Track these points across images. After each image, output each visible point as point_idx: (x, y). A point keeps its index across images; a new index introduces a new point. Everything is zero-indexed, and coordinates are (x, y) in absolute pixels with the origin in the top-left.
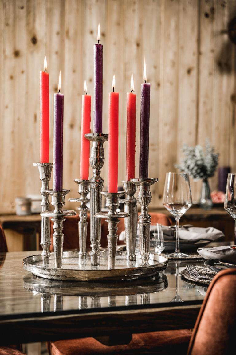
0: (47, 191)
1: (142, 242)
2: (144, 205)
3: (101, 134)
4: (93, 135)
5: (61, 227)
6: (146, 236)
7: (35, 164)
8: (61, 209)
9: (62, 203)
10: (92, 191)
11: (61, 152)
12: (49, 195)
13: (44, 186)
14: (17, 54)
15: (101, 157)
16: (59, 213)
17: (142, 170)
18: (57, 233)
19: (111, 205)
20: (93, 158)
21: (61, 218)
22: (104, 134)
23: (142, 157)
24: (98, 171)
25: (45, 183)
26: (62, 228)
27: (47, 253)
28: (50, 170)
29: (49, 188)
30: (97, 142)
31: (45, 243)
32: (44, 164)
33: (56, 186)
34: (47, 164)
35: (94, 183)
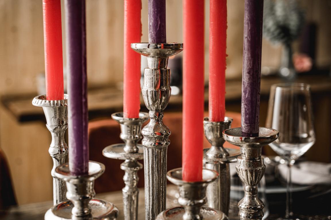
2: (251, 182)
3: (164, 45)
4: (148, 47)
7: (36, 103)
10: (148, 152)
13: (55, 141)
15: (164, 88)
20: (149, 91)
22: (170, 45)
23: (248, 91)
25: (57, 136)
32: (54, 102)
33: (74, 163)
34: (59, 101)
35: (152, 138)
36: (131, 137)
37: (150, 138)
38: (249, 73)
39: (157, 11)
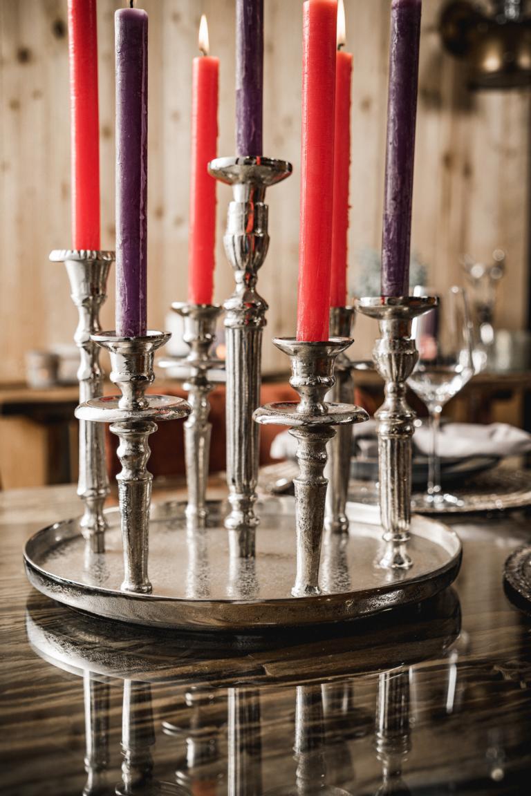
0: (96, 338)
1: (389, 490)
2: (397, 378)
3: (260, 160)
4: (237, 163)
5: (142, 454)
6: (401, 472)
7: (56, 255)
8: (143, 394)
9: (145, 375)
10: (234, 335)
11: (141, 207)
12: (103, 350)
13: (86, 321)
14: (24, 56)
15: (259, 231)
16: (136, 408)
17: (392, 269)
18: (130, 472)
19: (308, 381)
20: (237, 236)
21: (145, 425)
22: (268, 160)
23: (392, 229)
24: (251, 277)
25: (88, 312)
26: (147, 455)
27: (98, 521)
28: (104, 272)
29: (100, 328)
30: (248, 187)
31: (91, 492)
32: (85, 253)
33: (124, 321)
34: (94, 253)
35: (240, 311)
36: (199, 337)
37: (237, 312)
38: (394, 199)
39: (250, 111)
